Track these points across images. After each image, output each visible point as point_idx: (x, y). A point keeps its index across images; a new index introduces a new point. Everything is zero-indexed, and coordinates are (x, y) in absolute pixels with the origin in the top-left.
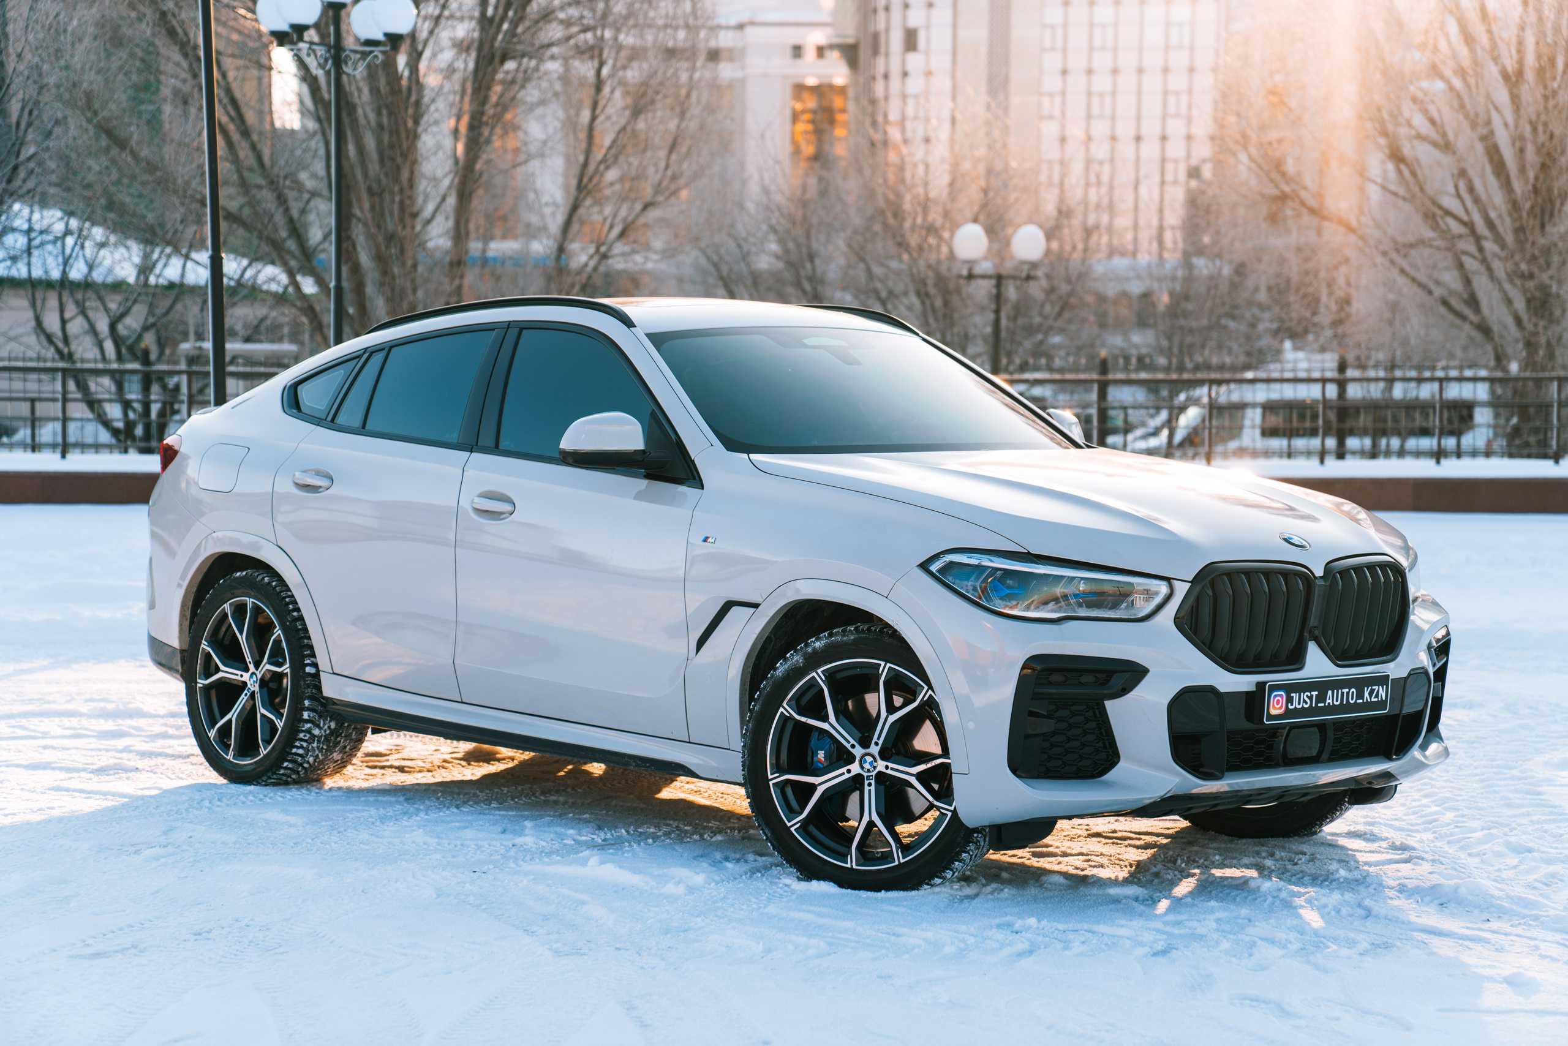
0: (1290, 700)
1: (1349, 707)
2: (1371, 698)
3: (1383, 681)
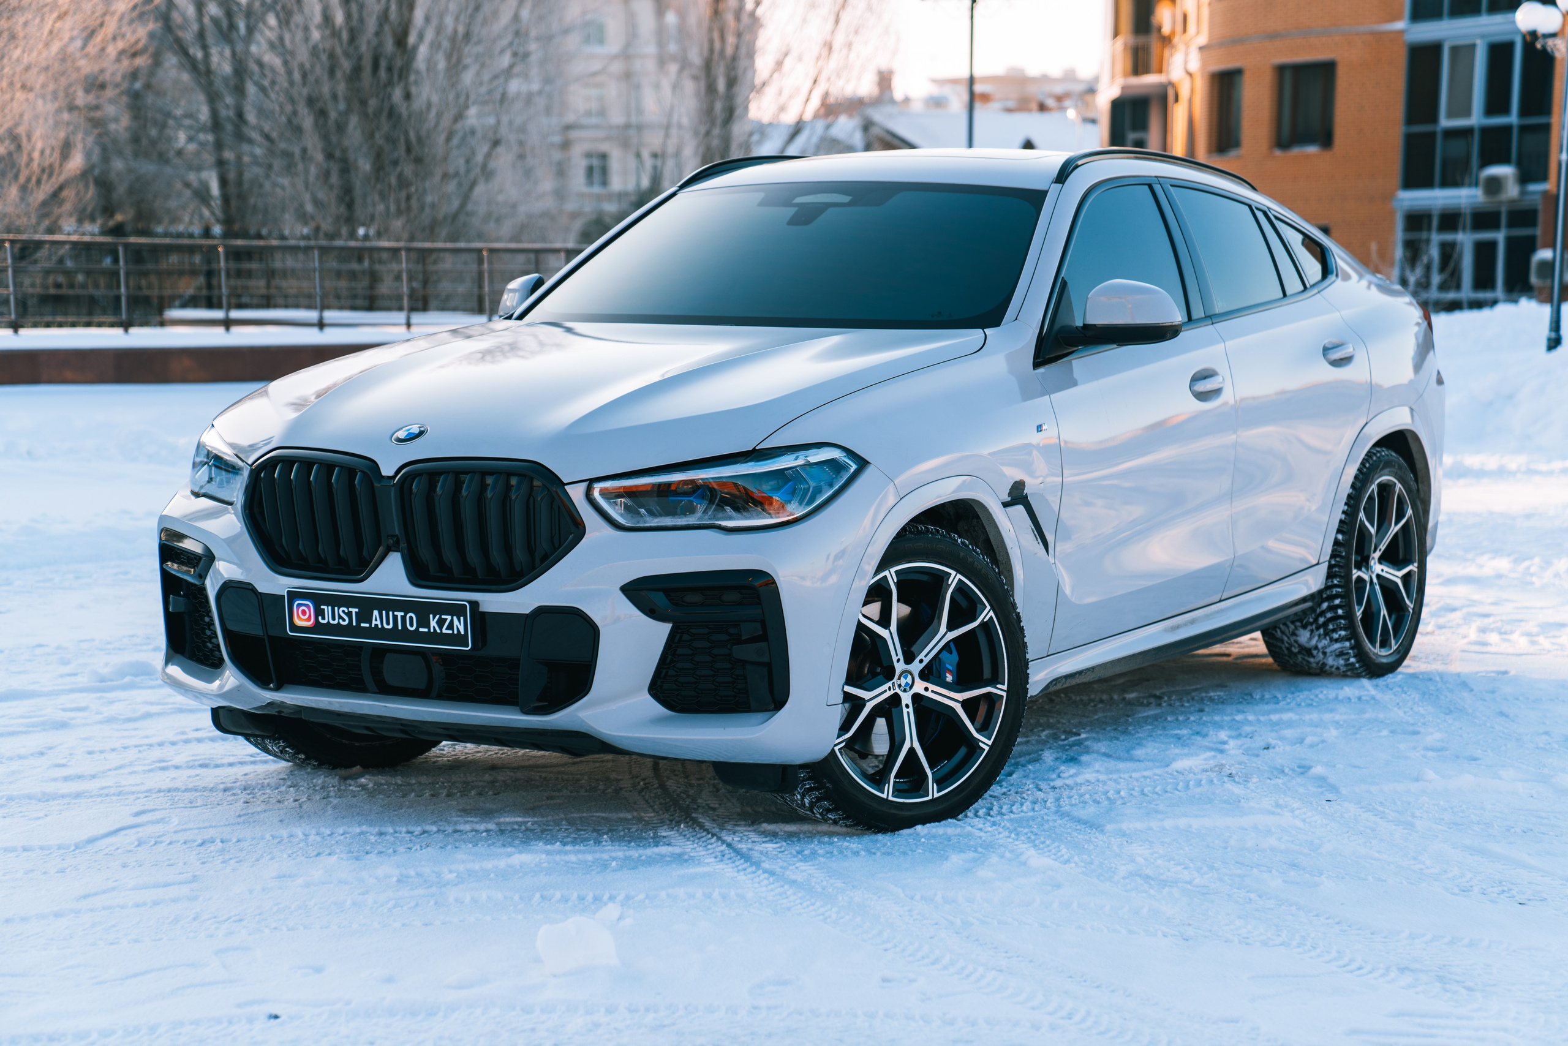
0: (319, 613)
1: (405, 634)
2: (441, 629)
3: (457, 610)
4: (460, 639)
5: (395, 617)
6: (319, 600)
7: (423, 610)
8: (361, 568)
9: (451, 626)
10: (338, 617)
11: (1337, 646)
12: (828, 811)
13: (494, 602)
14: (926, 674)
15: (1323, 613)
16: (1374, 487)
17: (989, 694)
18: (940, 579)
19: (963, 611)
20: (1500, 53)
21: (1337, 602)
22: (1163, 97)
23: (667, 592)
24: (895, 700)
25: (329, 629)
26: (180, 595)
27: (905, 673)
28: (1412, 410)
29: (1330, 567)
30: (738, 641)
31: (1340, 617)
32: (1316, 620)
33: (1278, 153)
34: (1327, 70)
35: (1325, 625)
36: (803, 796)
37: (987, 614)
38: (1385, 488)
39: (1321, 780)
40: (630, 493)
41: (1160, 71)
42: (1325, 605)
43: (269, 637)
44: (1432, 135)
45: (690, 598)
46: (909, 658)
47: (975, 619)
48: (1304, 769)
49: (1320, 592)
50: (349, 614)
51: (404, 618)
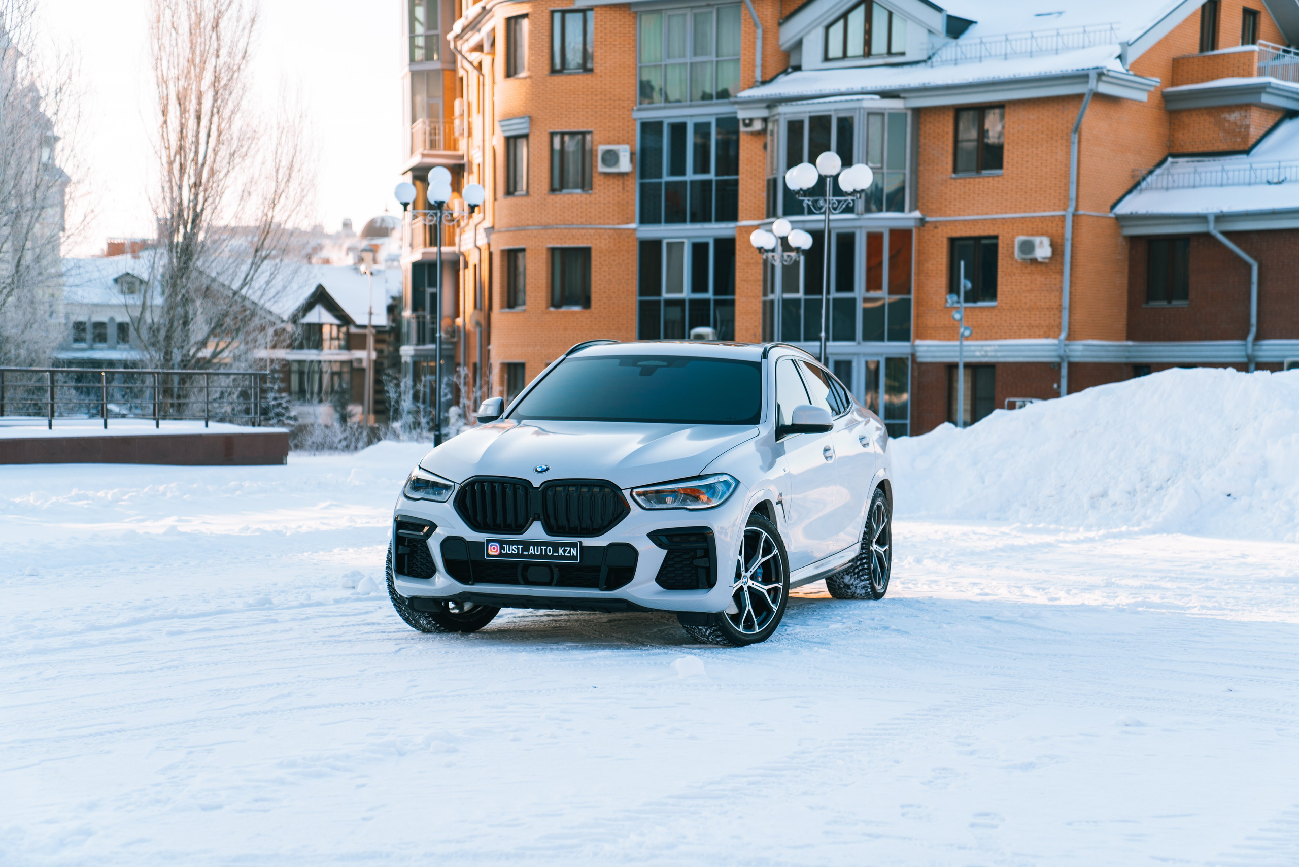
1: (546, 556)
2: (564, 553)
3: (573, 545)
4: (574, 558)
5: (542, 549)
6: (502, 543)
7: (556, 546)
8: (521, 528)
9: (570, 552)
10: (514, 549)
11: (863, 583)
12: (717, 636)
13: (588, 542)
14: (752, 578)
15: (857, 567)
16: (876, 506)
17: (776, 587)
18: (759, 534)
19: (767, 550)
20: (699, 249)
21: (864, 561)
22: (455, 265)
23: (666, 536)
24: (742, 588)
25: (507, 555)
26: (405, 546)
27: (745, 576)
28: (885, 468)
29: (862, 544)
30: (695, 557)
31: (866, 569)
32: (854, 570)
33: (552, 309)
34: (586, 252)
35: (858, 573)
36: (707, 630)
37: (776, 551)
38: (879, 507)
39: (898, 631)
40: (644, 494)
41: (452, 243)
42: (859, 563)
43: (472, 561)
44: (659, 301)
45: (676, 539)
46: (747, 571)
47: (771, 553)
48: (887, 628)
49: (857, 557)
50: (518, 549)
51: (546, 550)
